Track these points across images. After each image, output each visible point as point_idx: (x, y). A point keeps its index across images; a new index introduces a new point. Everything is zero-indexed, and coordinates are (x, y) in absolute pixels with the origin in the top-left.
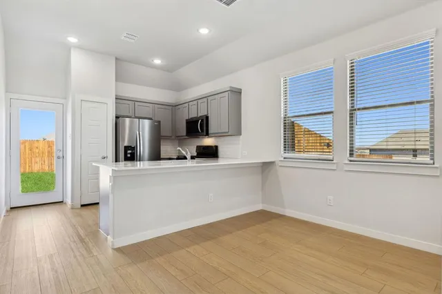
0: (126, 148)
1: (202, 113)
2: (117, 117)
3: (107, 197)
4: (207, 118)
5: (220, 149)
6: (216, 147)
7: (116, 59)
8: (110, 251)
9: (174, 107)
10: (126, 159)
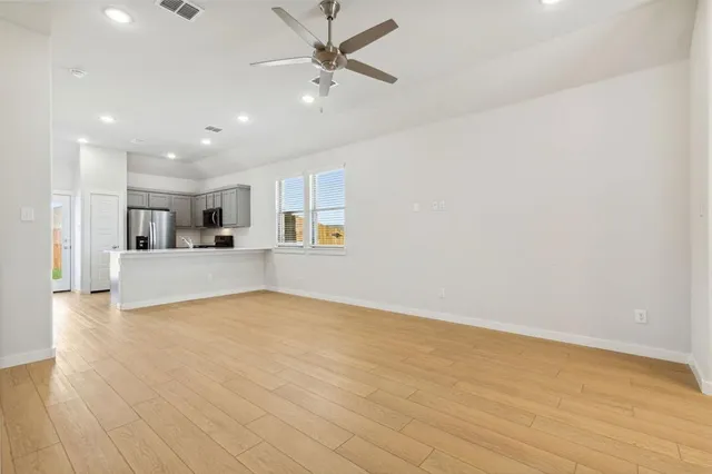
0: (138, 238)
1: (218, 205)
2: (129, 208)
3: (116, 285)
4: (221, 210)
5: (235, 239)
6: (232, 237)
7: (128, 153)
8: (118, 312)
9: (194, 197)
10: (138, 248)
